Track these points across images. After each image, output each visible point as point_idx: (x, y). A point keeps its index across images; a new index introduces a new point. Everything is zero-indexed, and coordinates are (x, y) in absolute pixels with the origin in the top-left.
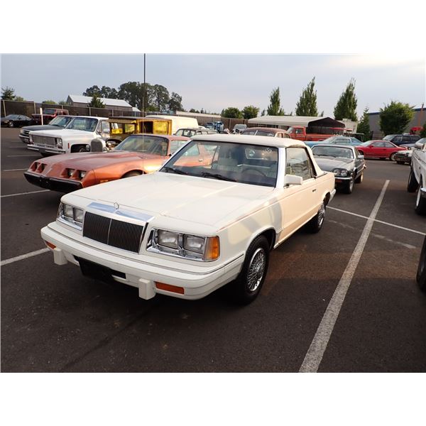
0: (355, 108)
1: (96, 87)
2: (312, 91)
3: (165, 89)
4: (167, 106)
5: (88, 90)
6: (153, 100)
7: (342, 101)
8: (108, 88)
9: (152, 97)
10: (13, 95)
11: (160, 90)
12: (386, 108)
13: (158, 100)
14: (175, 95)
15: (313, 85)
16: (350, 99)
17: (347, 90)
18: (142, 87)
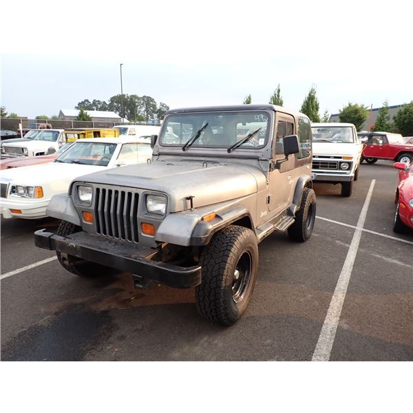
0: (317, 110)
1: (87, 101)
2: (278, 96)
3: (152, 100)
4: (155, 115)
5: (79, 104)
6: (142, 111)
7: (306, 104)
8: (98, 101)
9: (141, 108)
10: (5, 112)
11: (148, 101)
12: (344, 109)
13: (147, 110)
14: (162, 105)
15: (279, 91)
16: (312, 102)
17: (310, 95)
18: (131, 99)
